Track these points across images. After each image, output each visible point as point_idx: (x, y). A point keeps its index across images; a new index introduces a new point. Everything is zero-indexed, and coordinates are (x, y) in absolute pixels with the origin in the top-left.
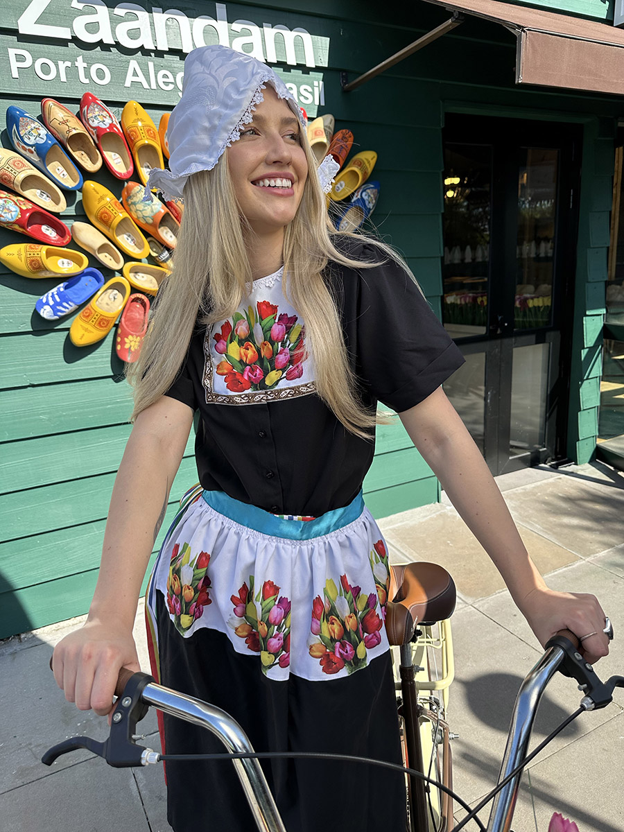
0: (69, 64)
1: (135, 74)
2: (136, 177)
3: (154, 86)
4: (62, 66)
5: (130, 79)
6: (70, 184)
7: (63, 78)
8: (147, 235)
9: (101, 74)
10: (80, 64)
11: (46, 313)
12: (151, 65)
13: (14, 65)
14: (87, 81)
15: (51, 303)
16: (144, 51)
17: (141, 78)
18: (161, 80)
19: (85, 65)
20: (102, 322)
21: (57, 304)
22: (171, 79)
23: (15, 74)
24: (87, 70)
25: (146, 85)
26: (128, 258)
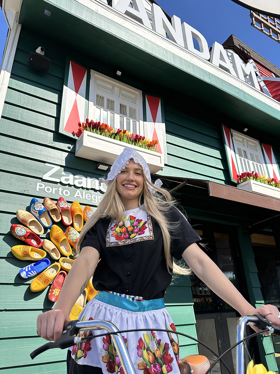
0: (57, 189)
2: (72, 225)
4: (54, 189)
5: (76, 195)
6: (47, 225)
7: (54, 193)
8: (72, 247)
9: (67, 193)
11: (23, 275)
12: (84, 192)
13: (38, 187)
14: (62, 194)
15: (27, 270)
16: (83, 188)
17: (80, 195)
19: (62, 190)
20: (46, 280)
21: (29, 271)
22: (90, 197)
23: (37, 190)
24: (62, 192)
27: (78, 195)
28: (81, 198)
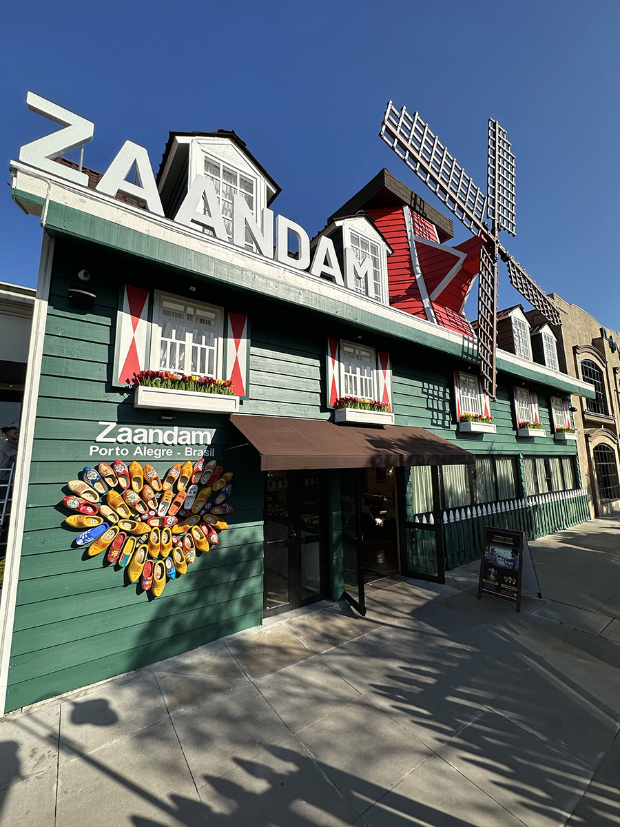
1: (138, 451)
2: (131, 488)
3: (145, 454)
4: (110, 450)
5: (136, 452)
6: (102, 491)
7: (110, 454)
8: (130, 508)
9: (124, 452)
10: (118, 449)
11: (80, 543)
12: (145, 448)
13: (91, 451)
14: (119, 455)
15: (83, 538)
16: (143, 444)
17: (141, 452)
18: (148, 452)
20: (103, 546)
21: (85, 538)
22: (152, 451)
23: (91, 454)
24: (119, 451)
25: (142, 454)
26: (121, 518)
27: (138, 453)
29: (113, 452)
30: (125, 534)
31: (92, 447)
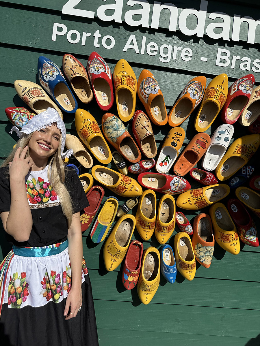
1: (132, 43)
3: (143, 52)
4: (85, 35)
5: (128, 46)
7: (83, 43)
9: (108, 42)
10: (97, 35)
12: (144, 38)
13: (55, 33)
14: (98, 46)
17: (135, 47)
18: (149, 48)
19: (100, 36)
22: (156, 48)
23: (54, 38)
24: (100, 40)
27: (131, 47)
28: (137, 51)
29: (90, 40)
30: (103, 191)
31: (56, 25)
